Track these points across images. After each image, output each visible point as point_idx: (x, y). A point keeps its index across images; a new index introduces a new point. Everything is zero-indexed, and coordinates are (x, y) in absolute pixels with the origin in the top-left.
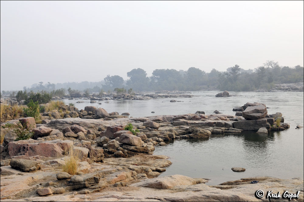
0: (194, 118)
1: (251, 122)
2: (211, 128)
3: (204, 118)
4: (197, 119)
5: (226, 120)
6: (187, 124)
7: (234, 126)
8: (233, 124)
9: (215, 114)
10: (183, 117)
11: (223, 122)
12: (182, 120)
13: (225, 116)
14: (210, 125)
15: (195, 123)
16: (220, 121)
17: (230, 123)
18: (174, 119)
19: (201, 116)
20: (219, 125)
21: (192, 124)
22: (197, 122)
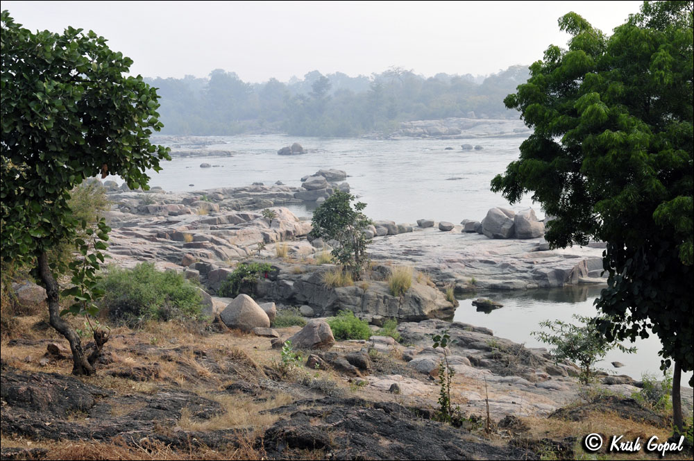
0: (256, 190)
1: (311, 192)
2: (273, 199)
3: (266, 189)
4: (259, 191)
5: (288, 191)
6: (249, 196)
7: (295, 196)
8: (294, 195)
9: (277, 186)
10: (244, 190)
11: (285, 193)
12: (243, 192)
13: (287, 188)
14: (272, 196)
15: (257, 195)
16: (282, 192)
17: (292, 193)
18: (234, 192)
19: (262, 188)
20: (280, 196)
21: (255, 195)
22: (259, 194)
